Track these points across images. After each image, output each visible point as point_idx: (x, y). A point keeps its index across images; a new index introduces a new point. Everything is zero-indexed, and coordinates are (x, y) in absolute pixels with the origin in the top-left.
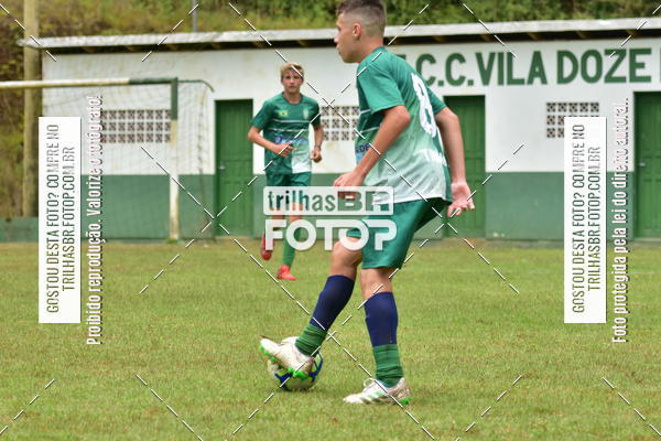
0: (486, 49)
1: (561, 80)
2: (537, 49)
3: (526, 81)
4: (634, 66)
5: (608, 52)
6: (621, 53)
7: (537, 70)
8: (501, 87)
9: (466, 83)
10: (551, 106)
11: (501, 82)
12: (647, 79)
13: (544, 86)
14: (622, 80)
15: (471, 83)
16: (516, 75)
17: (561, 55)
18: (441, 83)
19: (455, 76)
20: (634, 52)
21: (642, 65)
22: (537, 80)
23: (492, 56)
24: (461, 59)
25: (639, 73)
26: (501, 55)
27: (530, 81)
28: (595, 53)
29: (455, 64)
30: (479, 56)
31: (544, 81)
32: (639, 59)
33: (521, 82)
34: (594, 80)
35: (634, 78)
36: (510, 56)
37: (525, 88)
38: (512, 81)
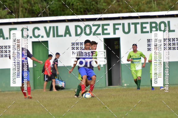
0: (48, 25)
1: (77, 35)
2: (67, 25)
3: (63, 36)
4: (103, 30)
5: (94, 25)
6: (99, 26)
7: (67, 32)
8: (54, 38)
9: (40, 37)
10: (73, 44)
11: (54, 36)
12: (109, 34)
13: (71, 37)
14: (99, 34)
15: (42, 37)
16: (59, 34)
17: (76, 27)
18: (31, 37)
19: (36, 35)
20: (103, 25)
21: (106, 29)
22: (68, 35)
23: (50, 27)
24: (39, 29)
25: (105, 32)
26: (54, 27)
27: (65, 36)
28: (89, 26)
29: (36, 30)
30: (45, 28)
31: (70, 35)
32: (105, 27)
33: (62, 36)
34: (89, 34)
35: (104, 34)
36: (57, 27)
37: (63, 38)
38: (58, 36)
